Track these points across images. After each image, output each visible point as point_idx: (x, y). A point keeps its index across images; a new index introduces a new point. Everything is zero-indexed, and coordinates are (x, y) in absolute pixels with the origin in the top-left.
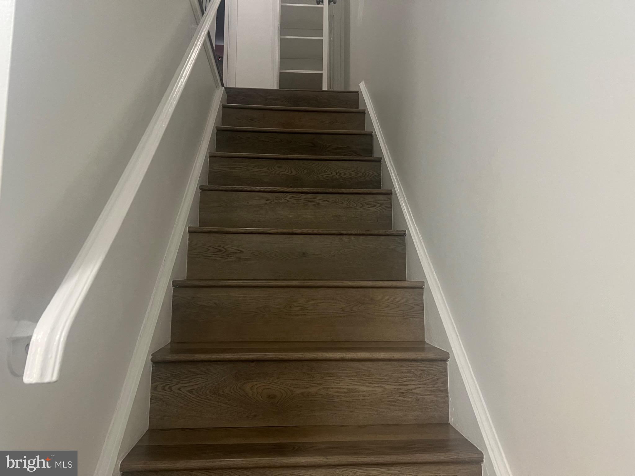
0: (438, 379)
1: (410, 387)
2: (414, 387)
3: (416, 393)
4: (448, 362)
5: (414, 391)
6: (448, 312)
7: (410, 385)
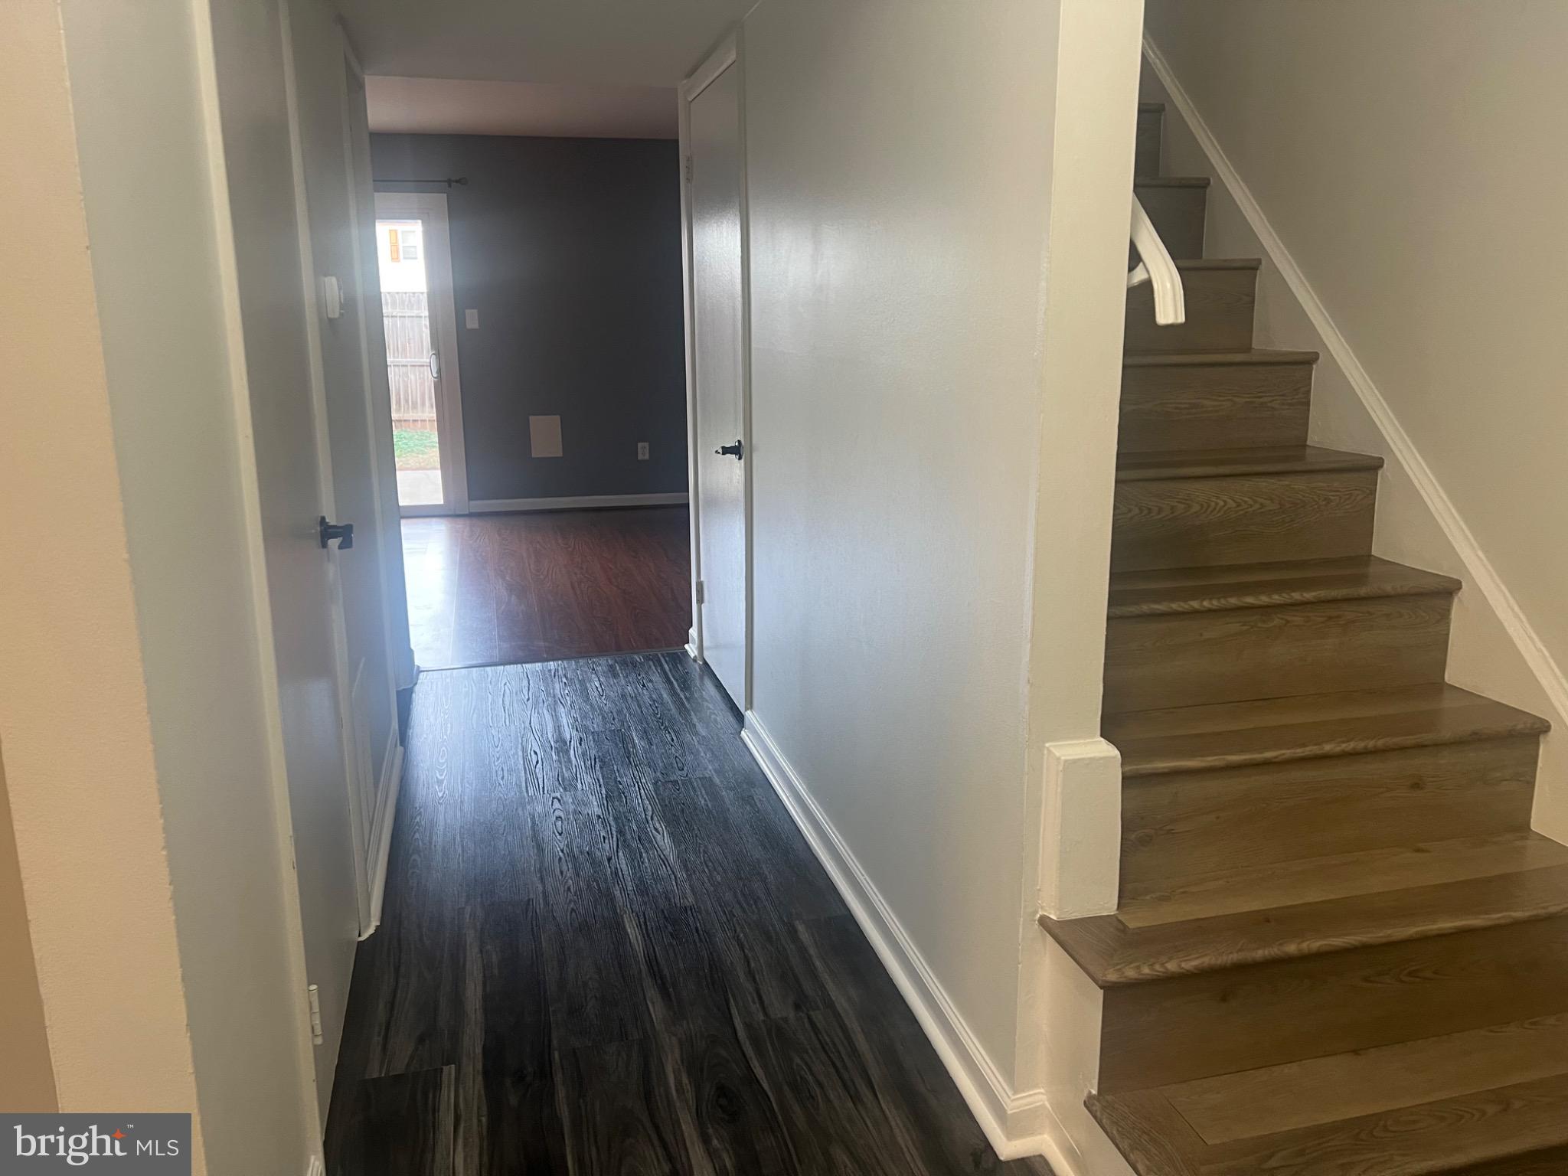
0: (1299, 388)
1: (1265, 399)
2: (1270, 399)
3: (1273, 408)
4: (1314, 366)
5: (1269, 404)
6: (1322, 312)
7: (1266, 396)
